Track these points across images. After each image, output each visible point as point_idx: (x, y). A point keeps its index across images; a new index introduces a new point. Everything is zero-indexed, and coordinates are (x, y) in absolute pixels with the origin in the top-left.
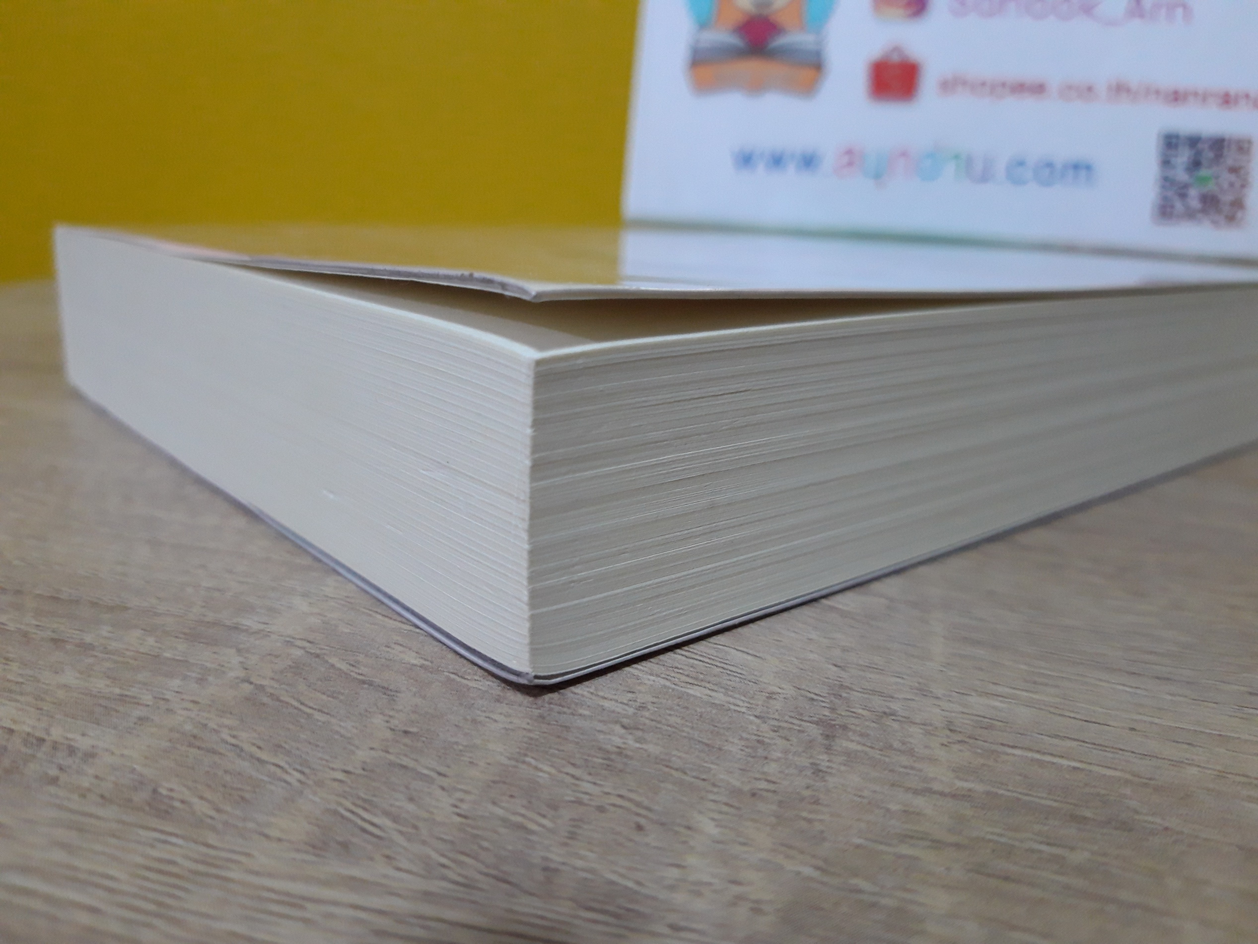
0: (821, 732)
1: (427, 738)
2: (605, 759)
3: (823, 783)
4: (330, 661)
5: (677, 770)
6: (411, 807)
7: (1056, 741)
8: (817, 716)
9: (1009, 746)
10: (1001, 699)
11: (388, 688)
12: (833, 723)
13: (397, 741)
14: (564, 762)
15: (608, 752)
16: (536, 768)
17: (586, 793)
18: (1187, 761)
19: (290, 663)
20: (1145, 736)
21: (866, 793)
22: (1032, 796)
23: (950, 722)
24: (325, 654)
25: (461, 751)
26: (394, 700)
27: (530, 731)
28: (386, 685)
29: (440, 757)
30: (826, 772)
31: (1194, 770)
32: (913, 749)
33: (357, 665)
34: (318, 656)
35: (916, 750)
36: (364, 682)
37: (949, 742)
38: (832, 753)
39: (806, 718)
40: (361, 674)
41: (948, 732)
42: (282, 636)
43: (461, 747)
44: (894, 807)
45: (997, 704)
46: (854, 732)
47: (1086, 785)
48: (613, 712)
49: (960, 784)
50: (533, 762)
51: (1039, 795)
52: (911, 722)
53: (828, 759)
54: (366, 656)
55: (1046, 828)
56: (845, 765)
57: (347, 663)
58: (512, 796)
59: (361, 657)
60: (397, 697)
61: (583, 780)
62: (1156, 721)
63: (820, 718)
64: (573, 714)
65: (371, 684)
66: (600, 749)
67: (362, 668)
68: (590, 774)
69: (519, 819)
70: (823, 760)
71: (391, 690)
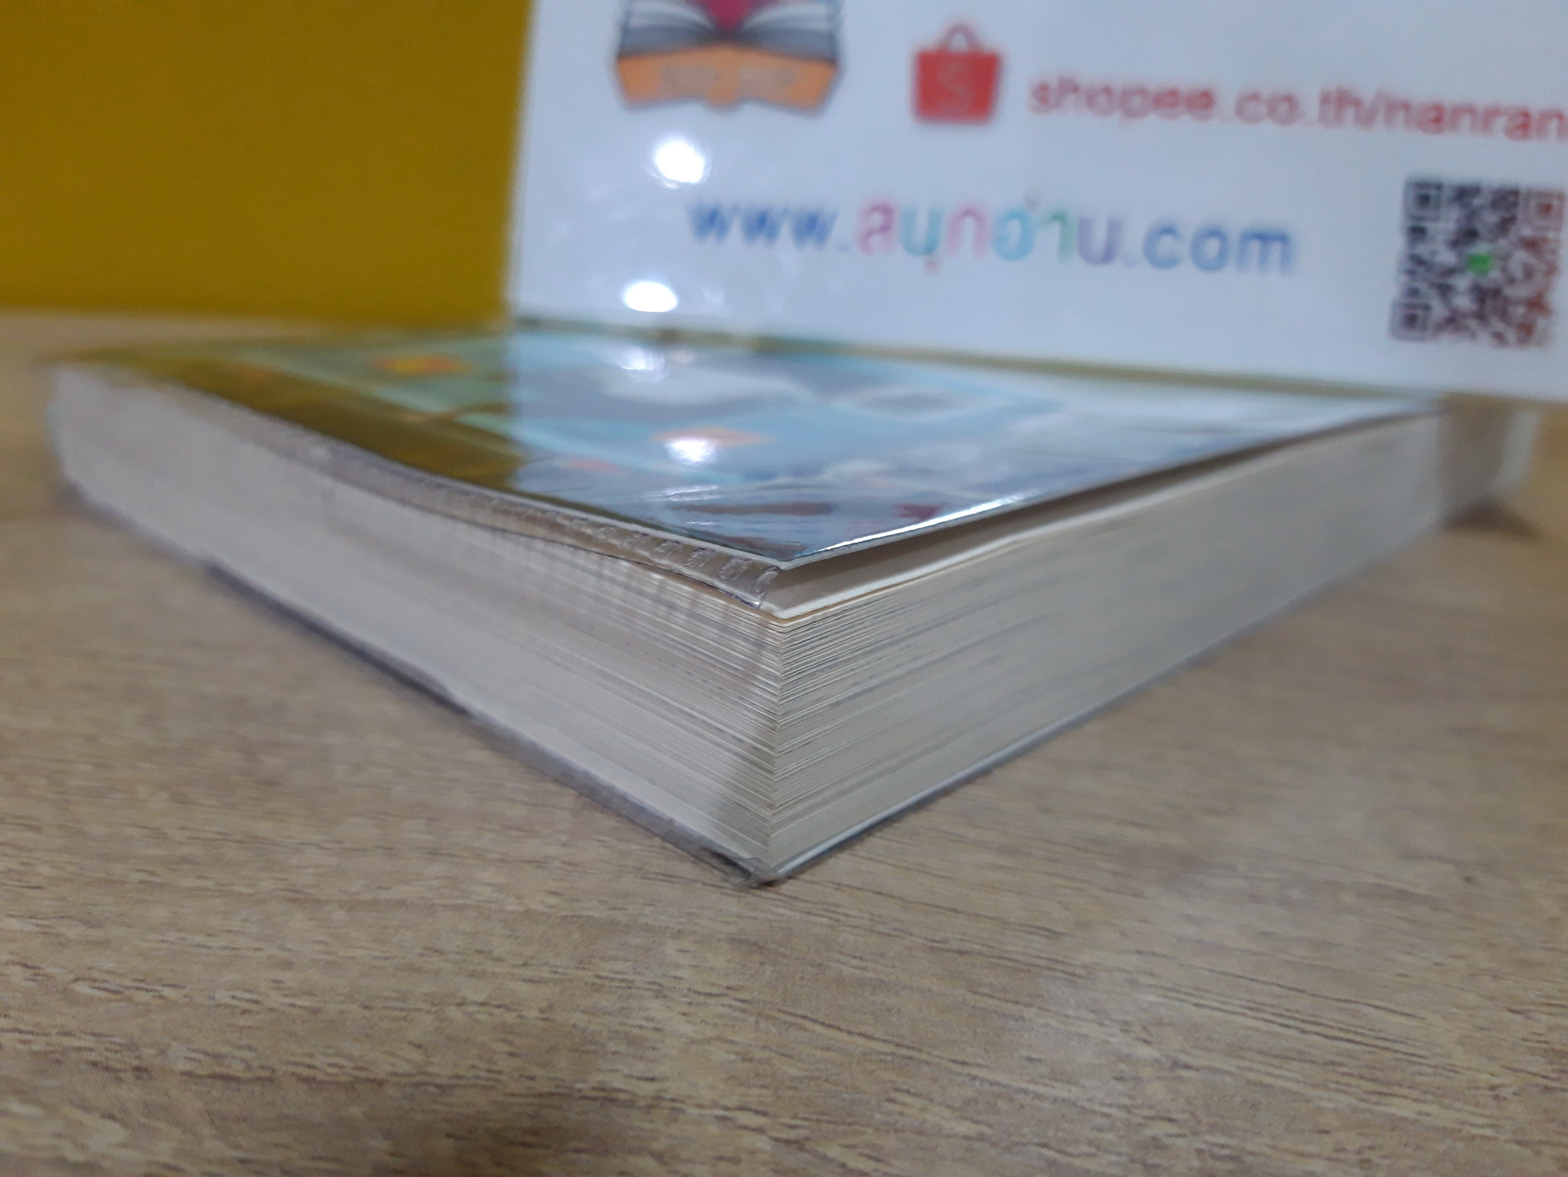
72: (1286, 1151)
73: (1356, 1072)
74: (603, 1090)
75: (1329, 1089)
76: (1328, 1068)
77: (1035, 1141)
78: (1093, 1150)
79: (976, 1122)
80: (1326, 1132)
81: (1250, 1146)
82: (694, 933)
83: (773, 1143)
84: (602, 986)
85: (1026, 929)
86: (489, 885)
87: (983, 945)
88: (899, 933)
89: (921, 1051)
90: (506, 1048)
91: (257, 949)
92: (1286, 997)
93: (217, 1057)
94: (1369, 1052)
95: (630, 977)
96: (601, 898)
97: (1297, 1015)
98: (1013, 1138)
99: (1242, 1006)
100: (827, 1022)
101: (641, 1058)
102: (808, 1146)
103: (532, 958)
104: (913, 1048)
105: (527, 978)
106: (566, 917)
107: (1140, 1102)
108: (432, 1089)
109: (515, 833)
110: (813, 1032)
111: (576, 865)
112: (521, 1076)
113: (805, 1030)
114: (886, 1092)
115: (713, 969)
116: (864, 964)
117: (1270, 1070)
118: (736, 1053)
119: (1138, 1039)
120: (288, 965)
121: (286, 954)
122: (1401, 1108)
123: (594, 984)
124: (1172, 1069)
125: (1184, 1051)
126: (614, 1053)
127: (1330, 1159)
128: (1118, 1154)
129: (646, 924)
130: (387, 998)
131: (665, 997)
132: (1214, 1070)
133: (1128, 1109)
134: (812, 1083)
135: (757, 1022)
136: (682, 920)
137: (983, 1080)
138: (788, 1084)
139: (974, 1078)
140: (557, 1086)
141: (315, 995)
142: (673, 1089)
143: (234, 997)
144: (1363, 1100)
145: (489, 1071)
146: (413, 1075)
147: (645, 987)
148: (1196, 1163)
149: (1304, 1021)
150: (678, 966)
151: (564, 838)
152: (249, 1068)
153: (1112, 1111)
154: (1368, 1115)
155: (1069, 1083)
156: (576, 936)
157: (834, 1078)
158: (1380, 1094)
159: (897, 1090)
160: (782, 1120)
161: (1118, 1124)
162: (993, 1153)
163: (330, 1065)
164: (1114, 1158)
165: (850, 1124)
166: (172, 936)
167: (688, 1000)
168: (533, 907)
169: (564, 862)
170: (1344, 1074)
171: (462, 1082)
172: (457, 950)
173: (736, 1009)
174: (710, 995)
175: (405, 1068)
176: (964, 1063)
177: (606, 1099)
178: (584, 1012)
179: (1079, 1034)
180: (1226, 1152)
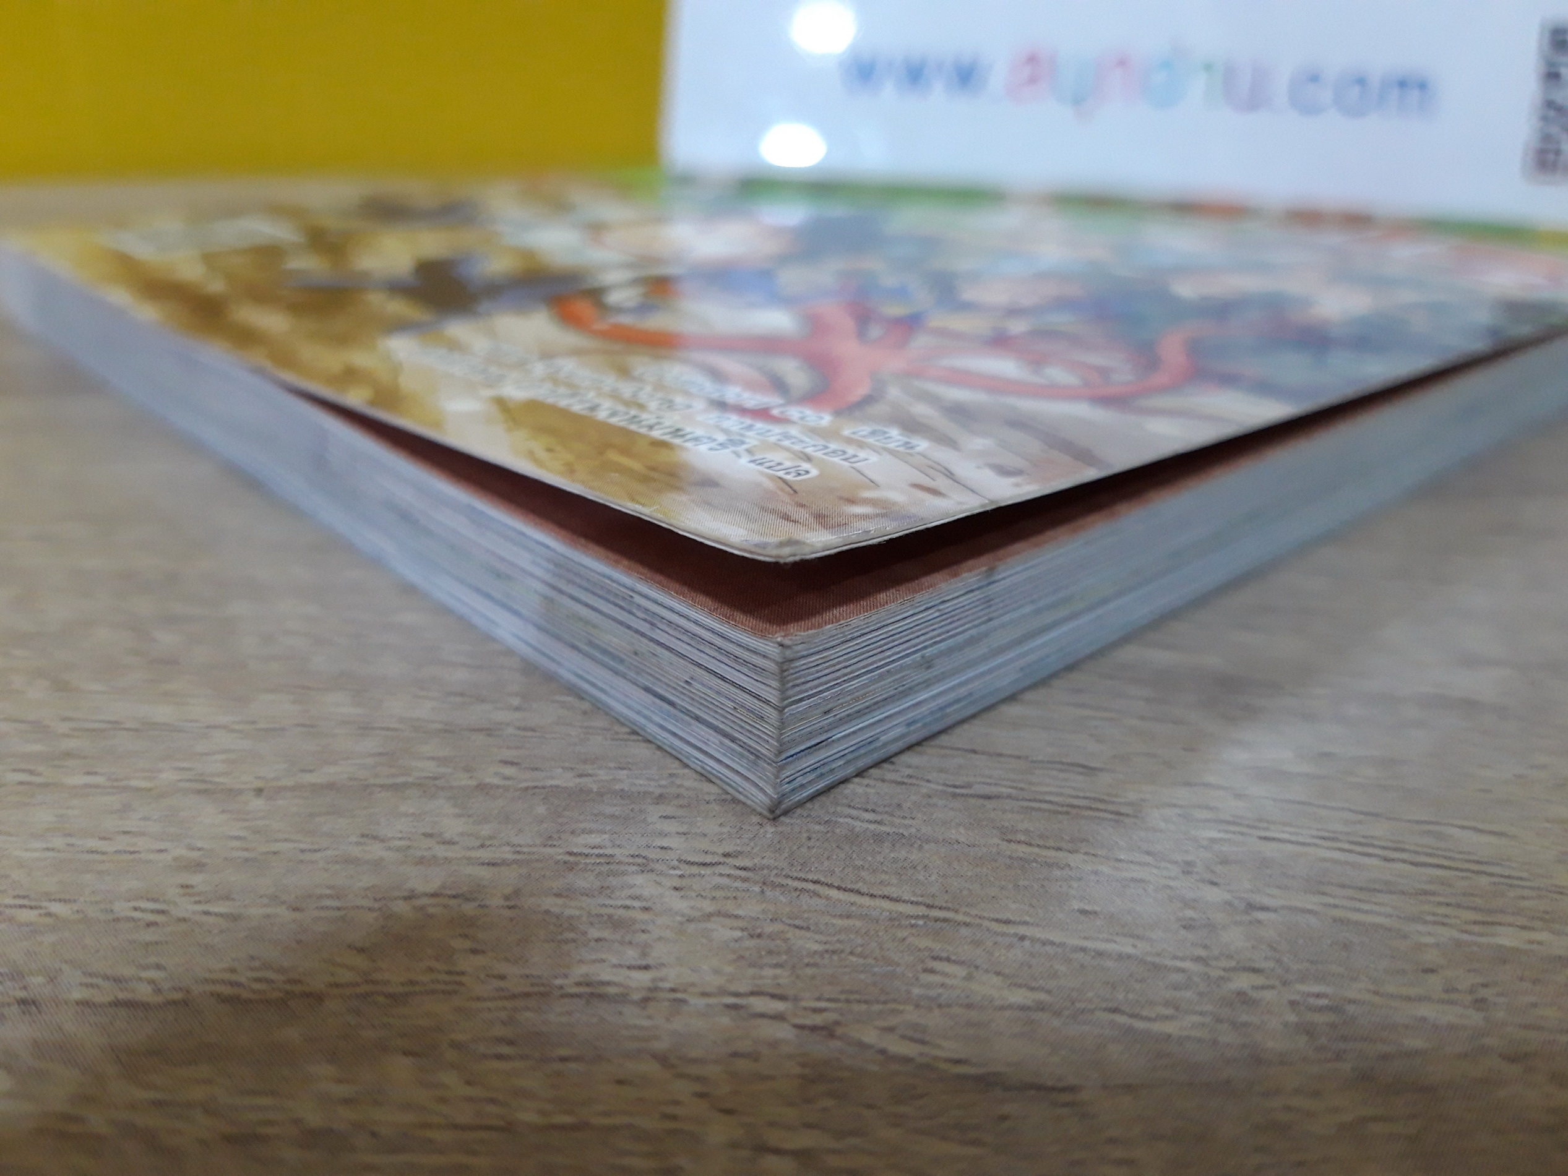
4: (867, 1039)
19: (798, 1070)
24: (837, 1023)
33: (927, 1039)
42: (705, 994)
54: (917, 1006)
57: (903, 1037)
59: (911, 1015)
71: (1053, 1089)
72: (1392, 996)
73: (1453, 900)
74: (588, 985)
75: (1425, 922)
76: (1421, 898)
77: (1104, 1005)
78: (1171, 1012)
79: (1032, 989)
80: (1432, 971)
81: (1351, 994)
82: (678, 796)
83: (794, 1031)
84: (577, 864)
85: (1059, 766)
86: (433, 758)
87: (1011, 787)
88: (914, 781)
89: (957, 912)
90: (468, 944)
91: (161, 851)
92: (1360, 822)
93: (118, 980)
94: (1463, 878)
95: (608, 851)
96: (567, 765)
97: (1376, 843)
98: (1078, 1005)
99: (1314, 837)
100: (844, 886)
101: (630, 943)
102: (839, 1031)
103: (491, 838)
104: (948, 909)
105: (487, 861)
106: (527, 789)
107: (1216, 952)
108: (381, 999)
109: (458, 699)
110: (828, 898)
111: (533, 730)
112: (488, 976)
113: (819, 896)
114: (923, 961)
115: (705, 835)
116: (879, 818)
117: (1358, 905)
118: (742, 930)
119: (1203, 881)
120: (198, 866)
121: (195, 854)
122: (1507, 938)
123: (565, 862)
124: (1246, 912)
126: (598, 940)
127: (1443, 1002)
128: (1201, 1014)
129: (622, 790)
130: (321, 897)
131: (652, 871)
133: (1203, 961)
134: (835, 958)
135: (762, 892)
136: (663, 783)
137: (1033, 940)
138: (806, 961)
139: (1022, 938)
140: (532, 985)
141: (233, 899)
142: (672, 976)
143: (136, 909)
144: (1466, 932)
145: (449, 973)
146: (357, 985)
147: (627, 861)
148: (1292, 1018)
149: (1384, 848)
150: (663, 834)
151: (516, 702)
152: (158, 991)
153: (1187, 965)
154: (1475, 949)
155: (1131, 936)
156: (541, 810)
157: (859, 949)
158: (1484, 923)
159: (935, 958)
160: (804, 1004)
161: (1196, 979)
162: (1056, 1023)
163: (258, 980)
164: (1196, 1019)
165: (885, 1003)
166: (59, 842)
167: (679, 873)
168: (488, 780)
169: (519, 728)
170: (1440, 904)
171: (417, 988)
172: (400, 836)
173: (736, 878)
174: (704, 864)
175: (347, 976)
176: (1007, 922)
177: (592, 994)
178: (558, 895)
179: (1133, 880)
180: (1324, 1002)
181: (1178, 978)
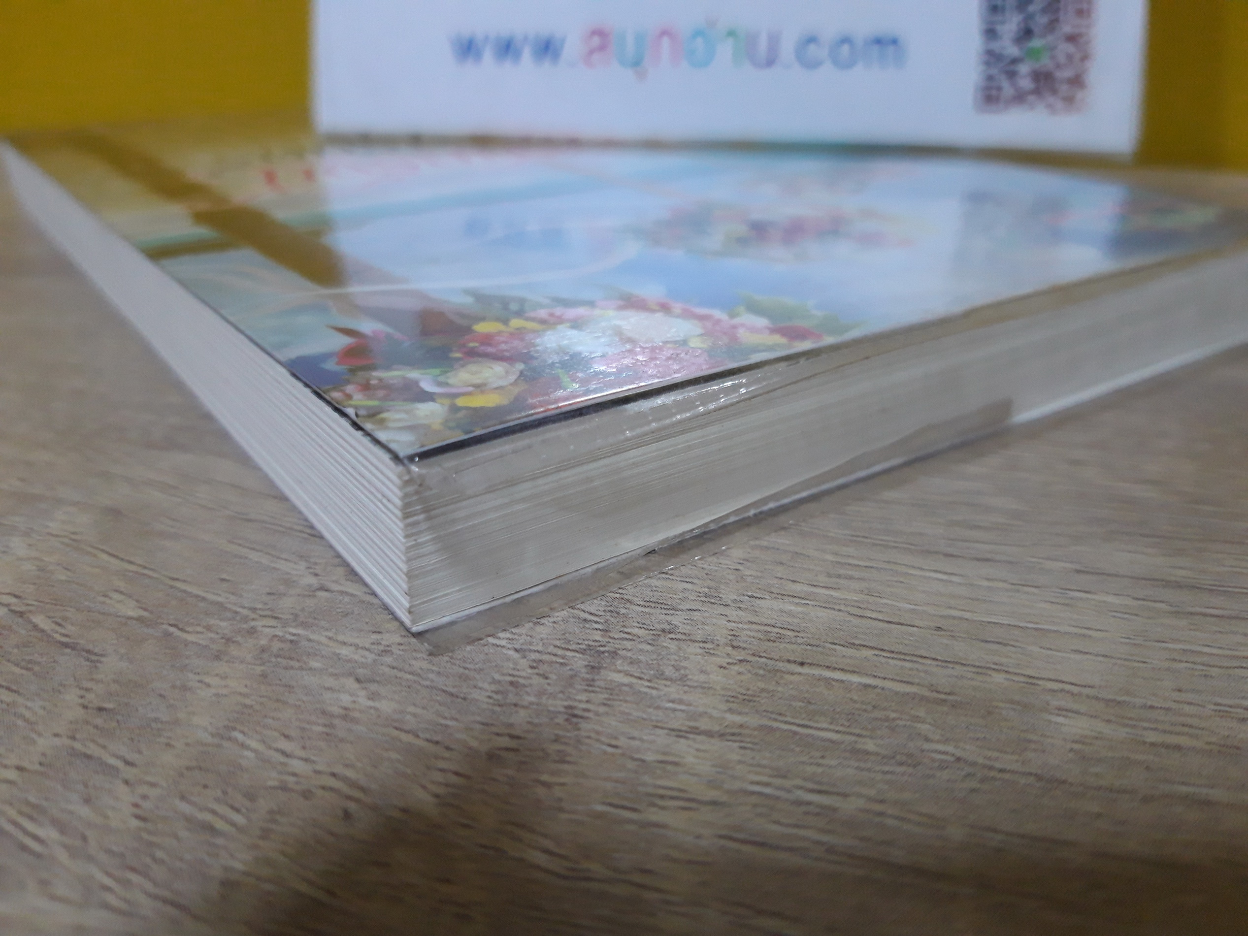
0: (587, 663)
1: (123, 716)
2: (325, 726)
3: (576, 733)
4: (34, 620)
5: (407, 732)
6: (85, 811)
7: (850, 652)
8: (586, 642)
9: (795, 662)
10: (797, 600)
11: (92, 652)
12: (602, 649)
13: (87, 723)
14: (276, 734)
15: (332, 716)
16: (243, 746)
17: (294, 775)
18: (993, 666)
20: (952, 636)
21: (622, 741)
22: (811, 727)
23: (734, 636)
24: (30, 612)
25: (158, 729)
26: (96, 667)
27: (245, 695)
28: (90, 647)
29: (132, 740)
30: (582, 717)
31: (999, 678)
32: (686, 676)
33: (63, 623)
34: (21, 614)
35: (690, 677)
36: (66, 645)
37: (728, 663)
38: (593, 692)
39: (574, 647)
40: (67, 636)
41: (729, 649)
43: (159, 725)
44: (650, 757)
45: (793, 608)
46: (624, 658)
47: (874, 707)
48: (349, 661)
49: (731, 718)
50: (240, 737)
51: (819, 725)
52: (691, 640)
53: (587, 699)
54: (77, 610)
55: (820, 770)
56: (605, 704)
57: (53, 622)
58: (205, 787)
59: (71, 613)
60: (100, 662)
61: (295, 757)
62: (967, 615)
63: (589, 645)
64: (301, 668)
65: (73, 647)
66: (324, 712)
67: (70, 627)
68: (304, 748)
69: (208, 817)
70: (580, 701)
71: (96, 654)
77: (172, 622)
78: (204, 630)
79: (145, 610)
80: (379, 633)
81: (313, 637)
96: (48, 483)
98: (159, 621)
102: (27, 615)
107: (269, 607)
114: (106, 591)
115: (74, 523)
116: (176, 524)
118: (38, 566)
119: (311, 573)
124: (314, 591)
125: (336, 582)
128: (217, 633)
129: (60, 498)
131: (28, 536)
132: (342, 593)
133: (254, 610)
134: (67, 584)
135: (69, 551)
137: (176, 589)
138: (51, 584)
139: (172, 587)
147: (22, 530)
148: (263, 642)
150: (54, 520)
153: (243, 610)
155: (233, 594)
157: (83, 582)
159: (115, 591)
160: (25, 601)
161: (238, 618)
162: (137, 627)
164: (212, 635)
165: (64, 606)
167: (40, 538)
173: (64, 544)
174: (57, 536)
176: (177, 579)
179: (274, 568)
180: (292, 638)
181: (229, 615)
